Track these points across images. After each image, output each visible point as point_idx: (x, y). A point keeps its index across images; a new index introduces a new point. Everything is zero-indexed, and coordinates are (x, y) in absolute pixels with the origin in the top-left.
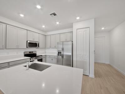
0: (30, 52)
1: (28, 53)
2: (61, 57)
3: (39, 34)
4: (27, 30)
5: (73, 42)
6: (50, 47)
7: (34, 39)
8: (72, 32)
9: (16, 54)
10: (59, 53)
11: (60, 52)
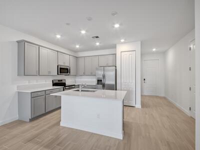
0: (59, 81)
1: (57, 82)
2: (101, 86)
3: (70, 55)
4: (58, 51)
5: (116, 67)
6: (84, 74)
7: (64, 63)
8: (116, 54)
9: (44, 83)
10: (98, 80)
11: (100, 79)
